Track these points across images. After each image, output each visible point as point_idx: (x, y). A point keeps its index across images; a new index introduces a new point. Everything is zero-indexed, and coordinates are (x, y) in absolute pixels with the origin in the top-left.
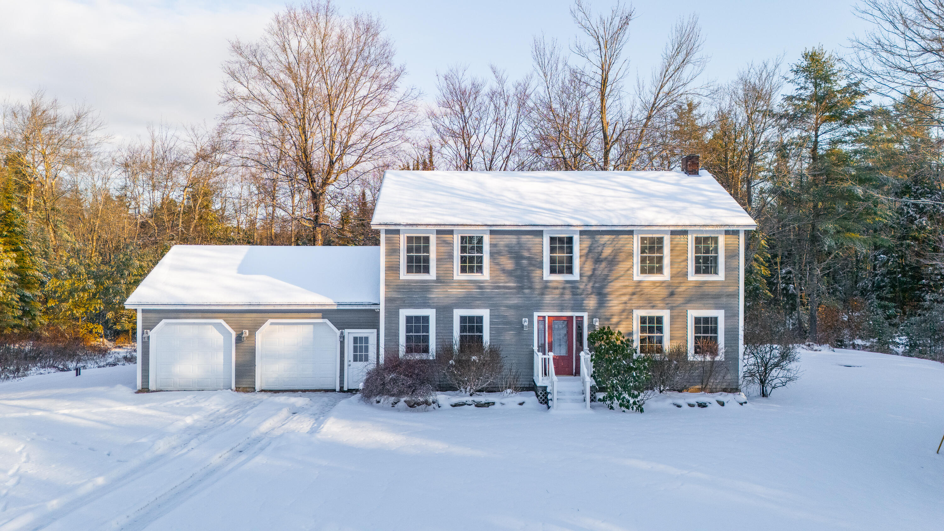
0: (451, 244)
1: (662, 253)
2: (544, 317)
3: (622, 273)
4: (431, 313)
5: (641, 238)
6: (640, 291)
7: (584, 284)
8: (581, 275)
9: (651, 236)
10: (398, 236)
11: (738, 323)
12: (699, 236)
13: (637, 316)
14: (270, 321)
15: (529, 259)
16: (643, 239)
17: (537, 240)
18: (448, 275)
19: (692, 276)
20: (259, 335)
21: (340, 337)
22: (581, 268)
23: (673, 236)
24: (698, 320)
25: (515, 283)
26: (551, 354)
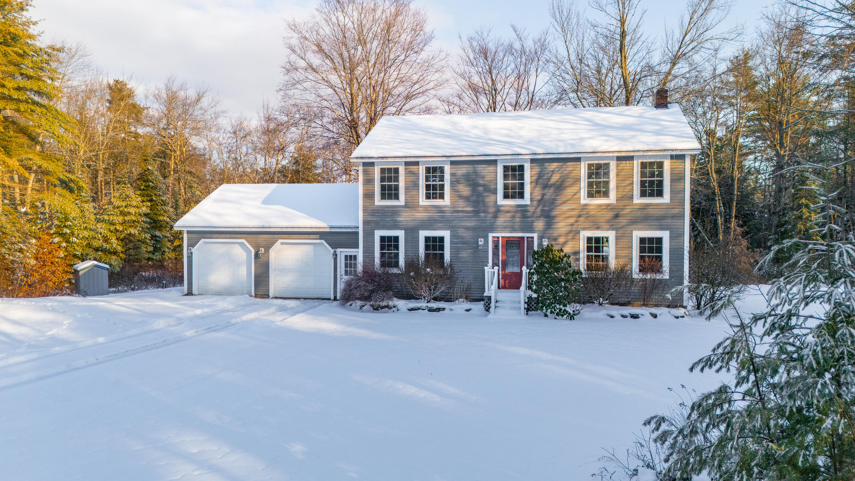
0: (417, 175)
1: (609, 178)
2: (498, 238)
3: (570, 197)
4: (401, 234)
5: (588, 164)
6: (587, 214)
7: (534, 208)
8: (532, 200)
9: (597, 162)
10: (373, 168)
11: (684, 243)
12: (644, 161)
13: (584, 236)
14: (280, 241)
15: (484, 186)
16: (590, 166)
17: (491, 168)
18: (415, 201)
19: (638, 199)
20: (273, 253)
21: (333, 254)
22: (531, 194)
23: (619, 162)
24: (642, 240)
25: (472, 208)
26: (496, 269)
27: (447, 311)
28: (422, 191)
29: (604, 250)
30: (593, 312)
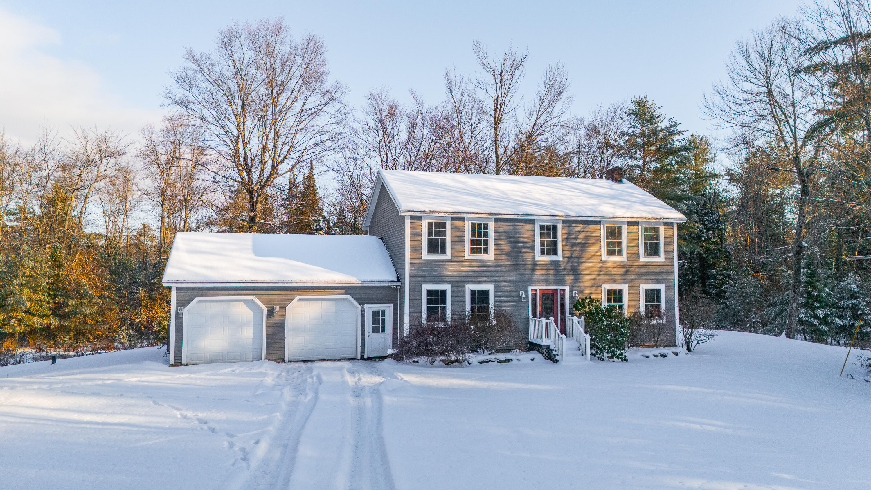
0: (463, 230)
1: (621, 239)
2: (536, 290)
3: (592, 254)
4: (447, 287)
5: (607, 227)
6: (606, 269)
7: (565, 263)
8: (563, 256)
9: (613, 225)
10: (420, 221)
11: (674, 294)
12: (648, 226)
13: (605, 289)
14: (299, 297)
15: (523, 242)
17: (530, 227)
18: (461, 255)
19: (643, 257)
20: (289, 310)
21: (361, 311)
22: (563, 251)
23: (628, 226)
24: (647, 292)
25: (513, 262)
26: (552, 319)
27: (515, 362)
28: (468, 246)
29: (621, 300)
30: (631, 353)
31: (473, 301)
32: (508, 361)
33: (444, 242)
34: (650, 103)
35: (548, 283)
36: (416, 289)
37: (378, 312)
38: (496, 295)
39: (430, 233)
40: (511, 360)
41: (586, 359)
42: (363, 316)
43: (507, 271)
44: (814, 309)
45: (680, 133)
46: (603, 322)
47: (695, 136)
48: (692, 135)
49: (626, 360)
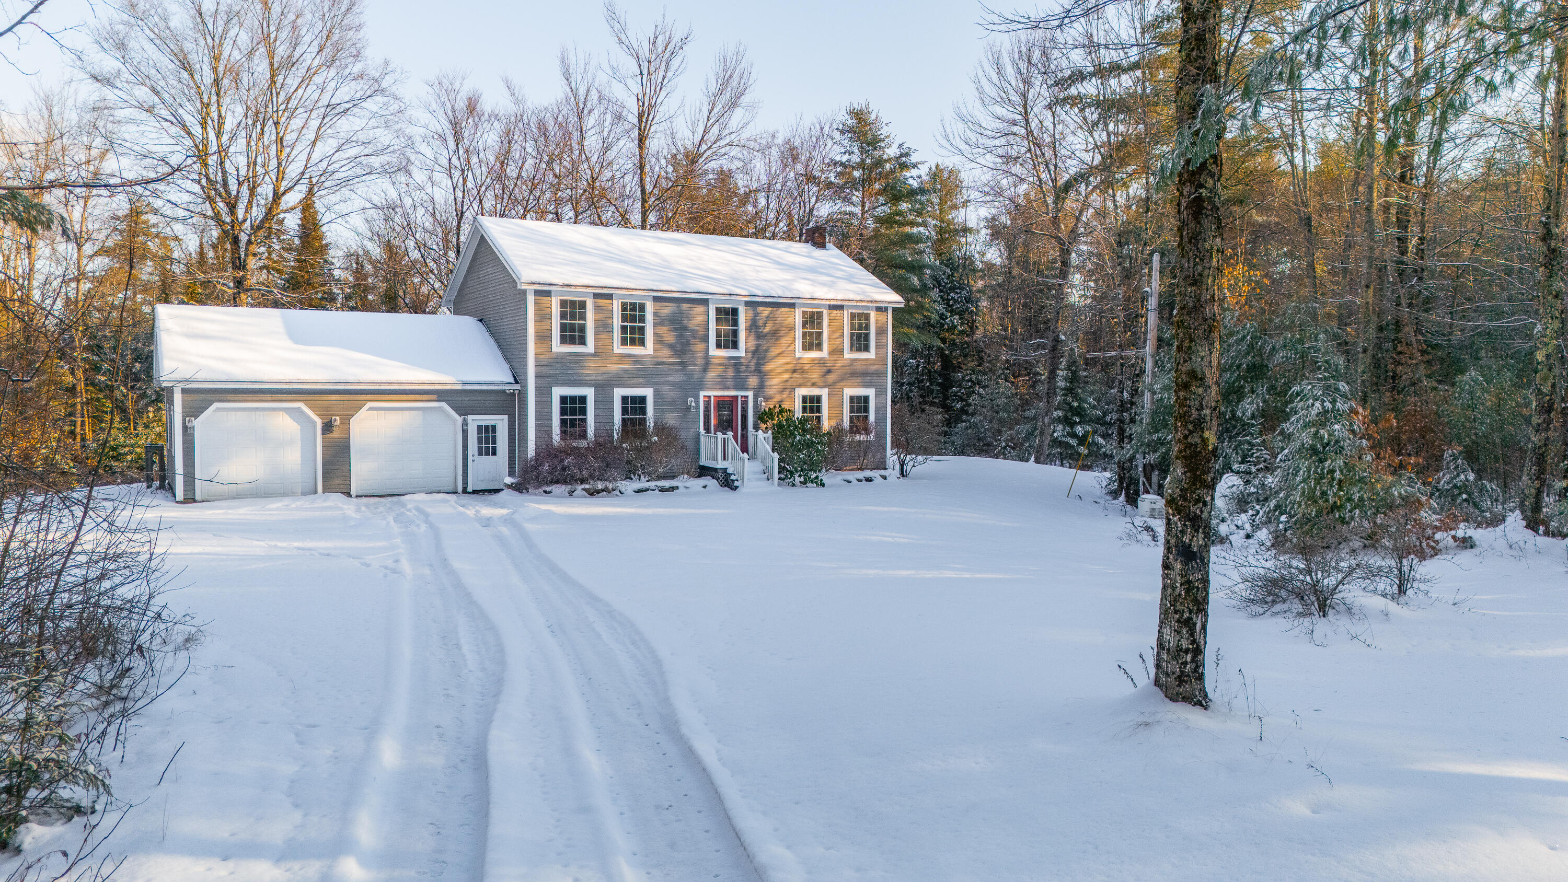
0: (610, 312)
1: (821, 328)
2: (709, 397)
3: (784, 348)
4: (589, 392)
5: (803, 311)
6: (801, 369)
7: (748, 361)
8: (746, 351)
9: (812, 309)
10: (550, 298)
11: (887, 401)
12: (853, 311)
13: (799, 395)
14: (369, 405)
15: (692, 330)
16: (805, 313)
17: (703, 309)
18: (608, 348)
19: (848, 353)
20: (356, 426)
21: (462, 425)
22: (746, 343)
23: (831, 311)
24: (852, 399)
25: (677, 358)
26: (730, 434)
27: (681, 490)
28: (617, 335)
29: (819, 410)
30: (831, 478)
31: (625, 411)
32: (672, 489)
33: (583, 329)
34: (873, 116)
35: (726, 388)
36: (543, 394)
37: (487, 427)
38: (655, 404)
39: (563, 316)
40: (677, 488)
41: (773, 484)
42: (465, 432)
43: (670, 370)
44: (1072, 425)
45: (915, 166)
46: (795, 437)
47: (941, 167)
48: (937, 166)
49: (823, 485)
